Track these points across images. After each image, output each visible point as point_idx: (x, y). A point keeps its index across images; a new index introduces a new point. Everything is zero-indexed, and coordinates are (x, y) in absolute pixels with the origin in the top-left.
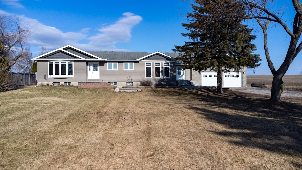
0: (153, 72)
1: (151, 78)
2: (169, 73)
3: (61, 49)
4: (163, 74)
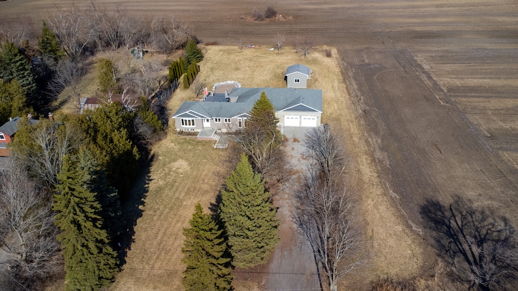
0: (243, 124)
1: (242, 127)
3: (187, 112)
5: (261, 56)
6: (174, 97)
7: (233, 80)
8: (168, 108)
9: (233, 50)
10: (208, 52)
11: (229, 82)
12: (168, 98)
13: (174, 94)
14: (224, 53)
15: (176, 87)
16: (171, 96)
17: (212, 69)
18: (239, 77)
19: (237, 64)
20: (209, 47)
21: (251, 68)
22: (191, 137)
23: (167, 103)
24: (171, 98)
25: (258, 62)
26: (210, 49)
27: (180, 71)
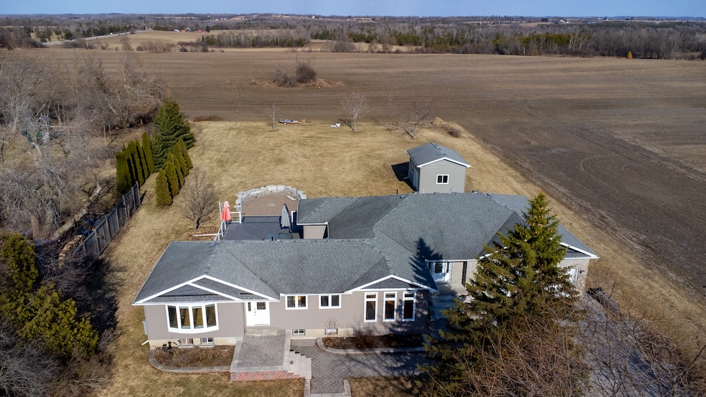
0: (380, 310)
1: (376, 320)
2: (414, 312)
3: (190, 283)
4: (400, 314)
5: (320, 138)
6: (133, 231)
7: (281, 184)
8: (113, 265)
9: (257, 127)
10: (204, 131)
11: (272, 188)
12: (116, 235)
13: (133, 222)
14: (239, 133)
15: (137, 204)
16: (124, 228)
17: (221, 163)
18: (290, 176)
19: (277, 152)
20: (204, 123)
21: (311, 159)
22: (205, 370)
23: (112, 250)
24: (124, 232)
25: (320, 147)
26: (206, 127)
27: (145, 167)
